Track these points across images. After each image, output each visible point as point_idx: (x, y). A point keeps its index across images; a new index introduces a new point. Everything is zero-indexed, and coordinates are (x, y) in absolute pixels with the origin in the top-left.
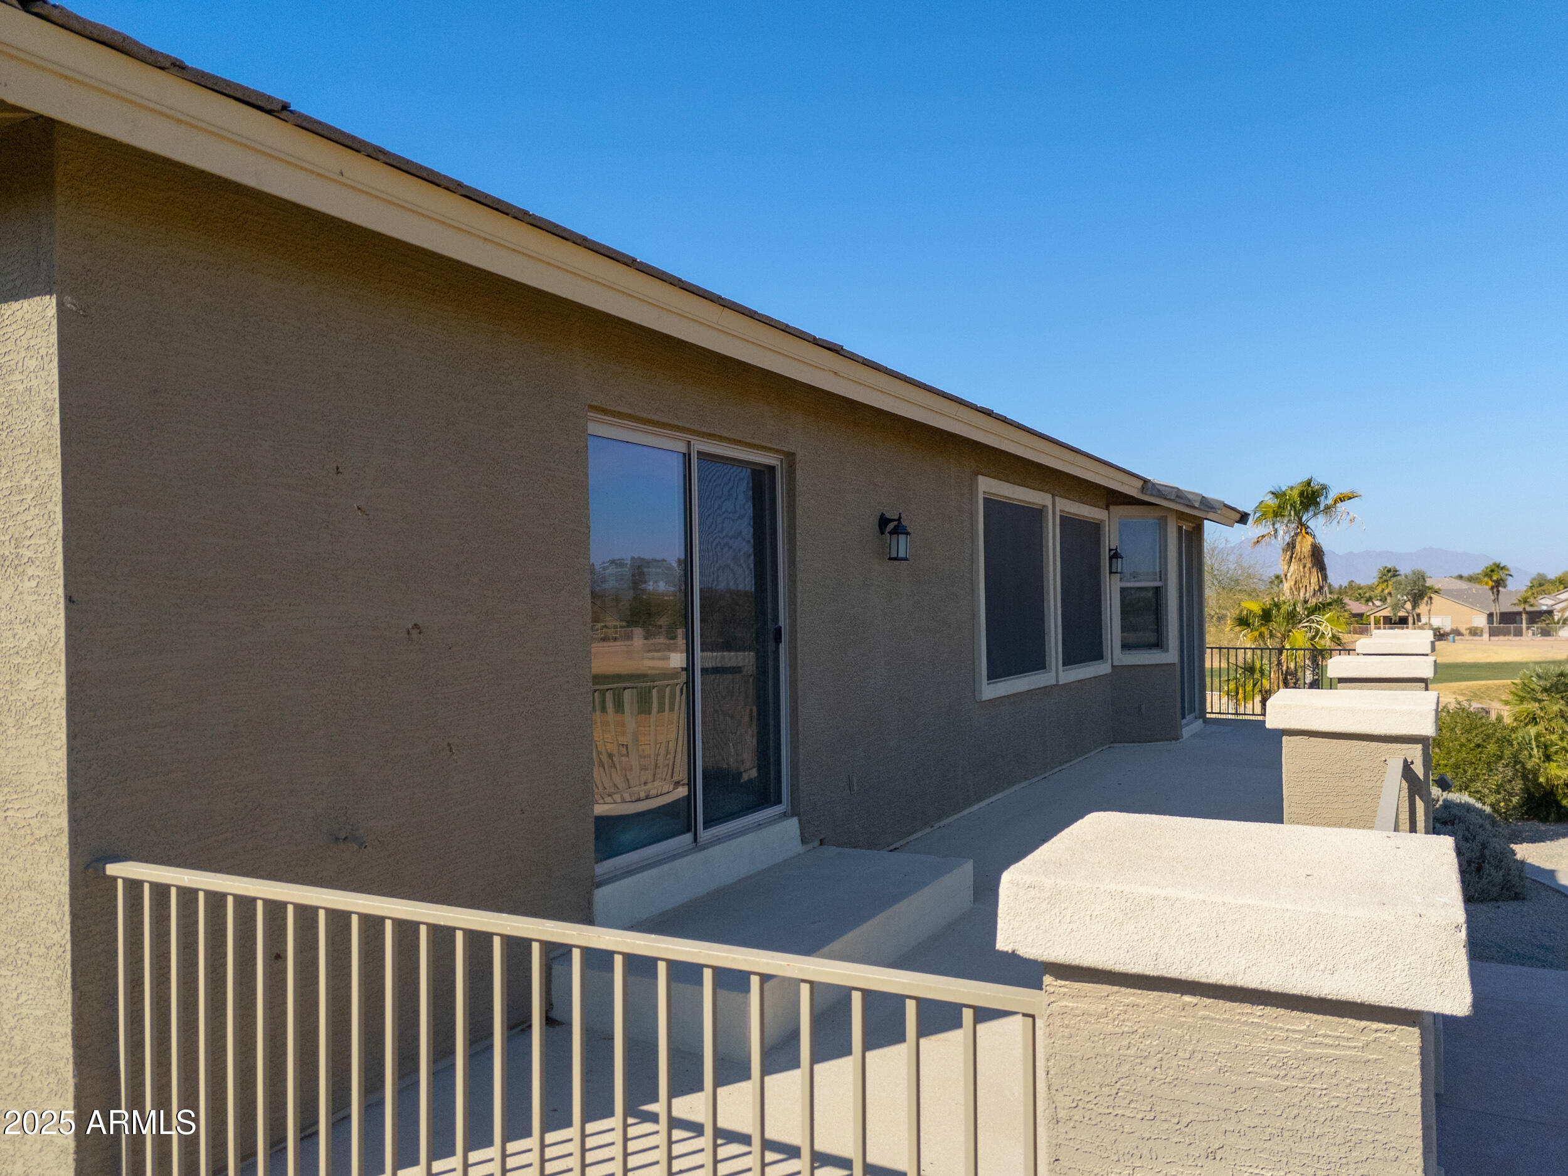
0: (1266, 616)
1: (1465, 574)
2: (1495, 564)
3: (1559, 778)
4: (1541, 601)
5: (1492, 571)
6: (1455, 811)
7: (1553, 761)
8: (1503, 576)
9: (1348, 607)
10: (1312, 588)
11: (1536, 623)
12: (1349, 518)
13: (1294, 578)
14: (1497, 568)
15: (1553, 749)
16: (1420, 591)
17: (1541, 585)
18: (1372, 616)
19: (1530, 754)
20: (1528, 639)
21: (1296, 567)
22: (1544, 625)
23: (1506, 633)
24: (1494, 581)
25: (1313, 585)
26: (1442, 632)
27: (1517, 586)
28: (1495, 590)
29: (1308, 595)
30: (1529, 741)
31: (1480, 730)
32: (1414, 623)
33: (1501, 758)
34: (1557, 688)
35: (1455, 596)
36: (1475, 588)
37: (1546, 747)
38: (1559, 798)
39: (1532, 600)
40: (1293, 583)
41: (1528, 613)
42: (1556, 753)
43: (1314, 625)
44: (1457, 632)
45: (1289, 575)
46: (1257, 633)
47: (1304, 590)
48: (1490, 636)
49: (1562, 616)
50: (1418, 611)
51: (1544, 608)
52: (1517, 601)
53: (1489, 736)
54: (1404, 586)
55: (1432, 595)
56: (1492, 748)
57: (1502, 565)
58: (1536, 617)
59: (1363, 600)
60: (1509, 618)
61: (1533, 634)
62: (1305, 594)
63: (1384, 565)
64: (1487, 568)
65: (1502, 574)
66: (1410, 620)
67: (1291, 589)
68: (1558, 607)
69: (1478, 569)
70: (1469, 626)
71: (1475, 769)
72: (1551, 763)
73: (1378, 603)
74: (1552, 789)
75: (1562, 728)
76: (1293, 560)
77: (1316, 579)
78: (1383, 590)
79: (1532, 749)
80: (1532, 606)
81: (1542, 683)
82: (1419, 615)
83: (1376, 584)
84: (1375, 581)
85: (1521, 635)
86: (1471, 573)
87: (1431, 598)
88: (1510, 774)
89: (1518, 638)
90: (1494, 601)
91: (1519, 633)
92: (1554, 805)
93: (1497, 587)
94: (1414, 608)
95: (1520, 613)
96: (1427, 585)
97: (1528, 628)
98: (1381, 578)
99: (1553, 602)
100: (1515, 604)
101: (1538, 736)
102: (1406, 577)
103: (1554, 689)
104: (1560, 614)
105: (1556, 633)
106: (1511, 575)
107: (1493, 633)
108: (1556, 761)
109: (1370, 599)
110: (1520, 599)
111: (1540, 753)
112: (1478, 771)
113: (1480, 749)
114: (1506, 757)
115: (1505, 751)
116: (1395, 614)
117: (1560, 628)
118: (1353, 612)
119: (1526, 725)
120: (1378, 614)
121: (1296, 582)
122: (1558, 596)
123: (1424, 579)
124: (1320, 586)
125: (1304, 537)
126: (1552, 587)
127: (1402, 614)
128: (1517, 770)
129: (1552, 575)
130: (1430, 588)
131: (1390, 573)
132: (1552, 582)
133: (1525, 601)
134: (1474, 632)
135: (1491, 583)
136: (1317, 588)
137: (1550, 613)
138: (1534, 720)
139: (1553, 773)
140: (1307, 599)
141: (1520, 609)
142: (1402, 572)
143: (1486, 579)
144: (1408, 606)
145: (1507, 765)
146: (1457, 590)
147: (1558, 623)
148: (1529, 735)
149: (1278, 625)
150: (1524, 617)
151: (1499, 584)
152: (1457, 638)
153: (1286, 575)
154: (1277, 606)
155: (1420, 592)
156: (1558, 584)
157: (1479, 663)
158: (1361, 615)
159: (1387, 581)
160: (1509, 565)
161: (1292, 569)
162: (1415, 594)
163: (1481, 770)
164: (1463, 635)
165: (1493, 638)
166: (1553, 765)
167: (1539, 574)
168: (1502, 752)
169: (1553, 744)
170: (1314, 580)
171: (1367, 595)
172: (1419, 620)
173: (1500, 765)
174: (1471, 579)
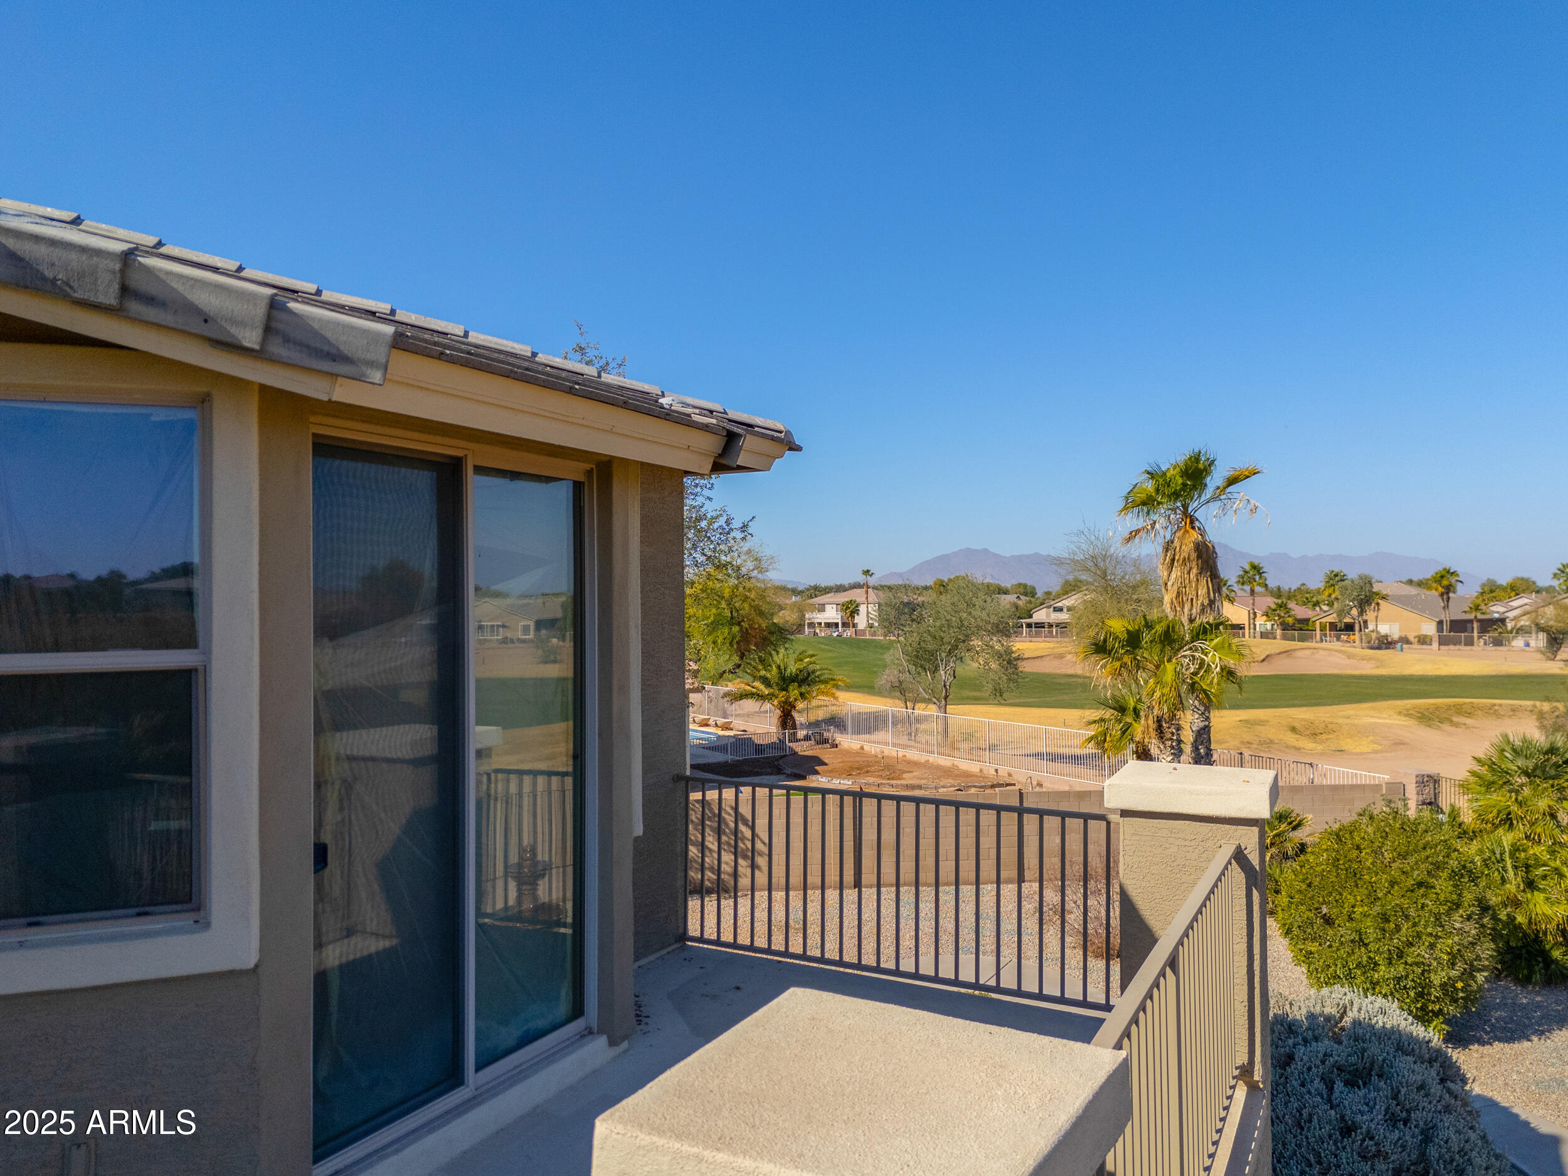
0: (1133, 640)
1: (1415, 579)
2: (1445, 569)
3: (1549, 919)
4: (1493, 609)
5: (1442, 577)
6: (1374, 1049)
7: (1539, 890)
8: (1453, 581)
9: (1293, 613)
10: (1199, 602)
11: (1488, 632)
12: (1250, 507)
13: (1175, 587)
14: (1449, 573)
15: (1540, 871)
16: (1366, 596)
17: (1492, 591)
18: (1318, 622)
19: (1503, 878)
20: (1480, 649)
21: (1179, 573)
22: (1496, 634)
23: (1457, 642)
24: (1443, 587)
25: (1201, 599)
26: (1390, 640)
27: (1467, 592)
28: (1445, 597)
29: (1194, 611)
30: (1501, 854)
31: (1424, 854)
32: (1360, 630)
33: (1458, 905)
34: (1544, 771)
35: (1404, 602)
36: (1424, 593)
37: (1527, 866)
38: (1547, 947)
39: (1483, 607)
40: (1174, 595)
41: (1479, 621)
42: (1544, 877)
43: (1197, 654)
44: (1405, 640)
45: (1170, 584)
46: (1118, 664)
47: (1189, 604)
48: (1440, 644)
49: (1515, 625)
50: (1365, 617)
51: (1496, 615)
52: (1467, 609)
53: (1438, 866)
54: (1349, 591)
55: (1380, 601)
56: (1443, 885)
57: (1452, 571)
58: (1489, 625)
59: (1310, 605)
60: (1459, 626)
61: (1485, 644)
62: (1191, 610)
63: (1331, 569)
64: (1437, 573)
65: (1453, 580)
66: (1357, 627)
67: (1172, 603)
68: (1511, 615)
69: (1428, 573)
70: (1417, 634)
71: (1415, 925)
72: (1536, 893)
73: (1325, 608)
74: (1537, 935)
75: (1552, 837)
76: (1176, 563)
77: (1205, 590)
78: (1330, 595)
79: (1504, 869)
80: (1483, 613)
81: (1520, 762)
82: (1365, 622)
83: (1323, 588)
84: (1322, 585)
85: (1472, 644)
86: (1421, 577)
87: (1378, 604)
88: (1473, 932)
89: (1469, 648)
90: (1444, 608)
91: (1470, 642)
92: (1540, 959)
93: (1448, 593)
94: (1361, 613)
95: (1471, 621)
96: (1374, 590)
97: (1479, 637)
98: (1328, 582)
99: (1505, 609)
100: (1465, 612)
101: (1515, 849)
102: (1353, 581)
103: (1538, 772)
104: (1513, 623)
105: (1509, 643)
106: (1461, 582)
107: (1443, 642)
108: (1544, 891)
109: (1317, 604)
110: (1472, 606)
111: (1519, 879)
112: (1419, 929)
113: (1422, 891)
114: (1466, 904)
115: (1465, 893)
116: (1340, 621)
117: (1513, 637)
118: (1298, 617)
119: (1496, 827)
120: (1324, 620)
121: (1178, 593)
122: (1510, 604)
123: (1371, 584)
124: (1210, 600)
125: (1188, 532)
126: (1503, 594)
127: (1348, 620)
128: (1483, 926)
129: (1504, 580)
130: (1377, 594)
131: (1335, 579)
132: (1503, 588)
133: (1477, 608)
134: (1423, 640)
135: (1440, 589)
136: (1206, 602)
137: (1502, 621)
138: (1508, 821)
139: (1540, 912)
140: (1193, 617)
141: (1471, 616)
142: (1349, 577)
143: (1434, 585)
144: (1355, 612)
145: (1469, 918)
146: (1406, 596)
147: (1511, 632)
148: (1500, 844)
149: (1149, 654)
150: (1475, 625)
151: (1449, 589)
152: (1405, 646)
153: (1166, 584)
154: (1149, 626)
155: (1367, 598)
156: (1509, 591)
157: (1427, 676)
158: (1306, 621)
159: (1333, 585)
160: (1459, 571)
161: (1173, 576)
162: (1362, 599)
163: (1426, 927)
164: (1411, 643)
165: (1442, 647)
166: (1539, 897)
167: (1488, 579)
168: (1460, 895)
169: (1539, 863)
170: (1202, 591)
171: (1314, 599)
172: (1366, 627)
173: (1456, 917)
174: (1420, 584)
